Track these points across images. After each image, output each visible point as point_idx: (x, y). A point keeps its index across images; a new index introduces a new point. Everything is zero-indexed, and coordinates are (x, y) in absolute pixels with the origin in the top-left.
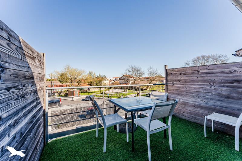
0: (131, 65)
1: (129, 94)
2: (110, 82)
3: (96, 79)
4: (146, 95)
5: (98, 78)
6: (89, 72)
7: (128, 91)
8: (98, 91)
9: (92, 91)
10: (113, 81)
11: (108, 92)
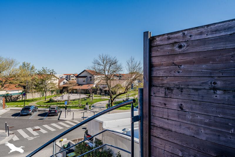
0: (101, 55)
1: (97, 101)
2: (60, 82)
3: (37, 77)
4: (124, 101)
5: (40, 74)
6: (22, 64)
7: (95, 97)
8: (40, 99)
9: (28, 98)
10: (65, 81)
11: (59, 98)
